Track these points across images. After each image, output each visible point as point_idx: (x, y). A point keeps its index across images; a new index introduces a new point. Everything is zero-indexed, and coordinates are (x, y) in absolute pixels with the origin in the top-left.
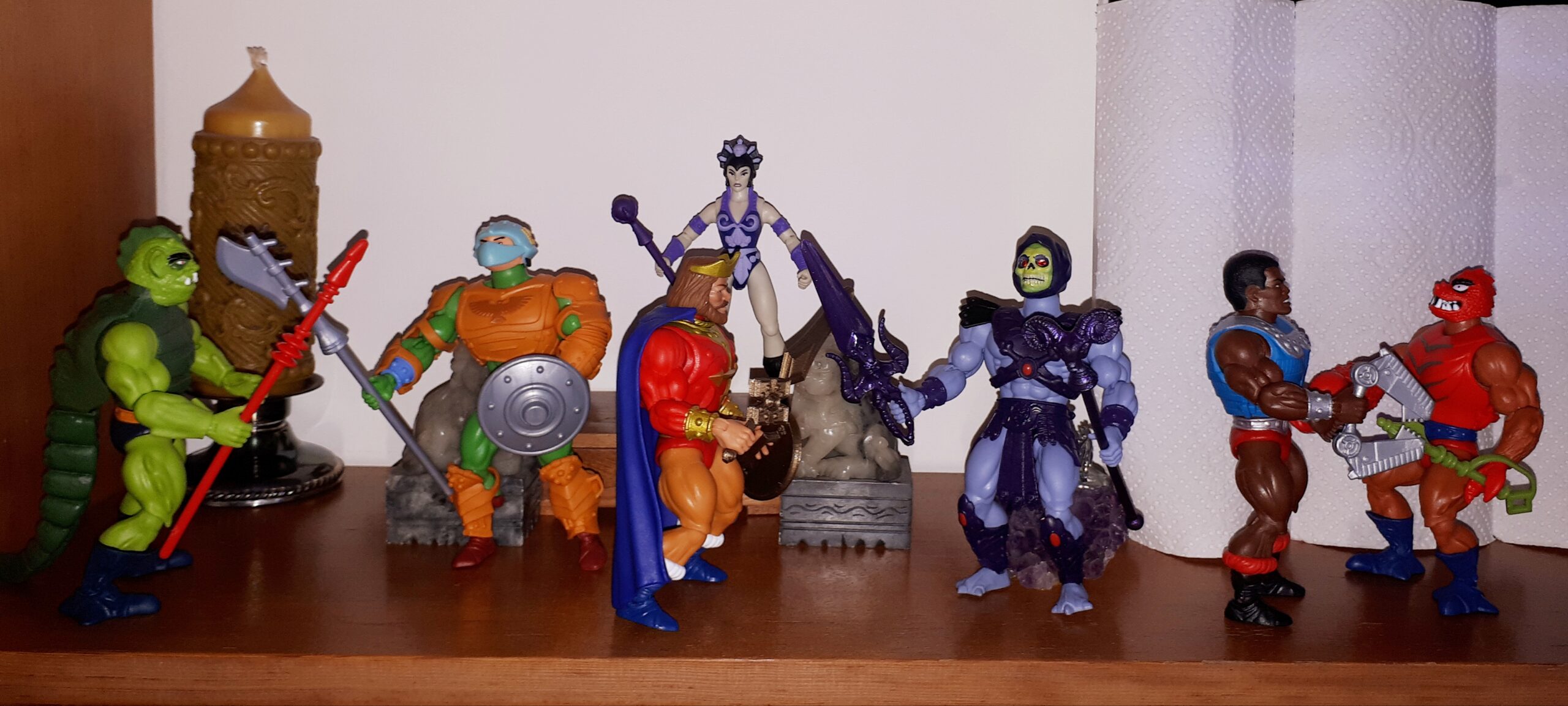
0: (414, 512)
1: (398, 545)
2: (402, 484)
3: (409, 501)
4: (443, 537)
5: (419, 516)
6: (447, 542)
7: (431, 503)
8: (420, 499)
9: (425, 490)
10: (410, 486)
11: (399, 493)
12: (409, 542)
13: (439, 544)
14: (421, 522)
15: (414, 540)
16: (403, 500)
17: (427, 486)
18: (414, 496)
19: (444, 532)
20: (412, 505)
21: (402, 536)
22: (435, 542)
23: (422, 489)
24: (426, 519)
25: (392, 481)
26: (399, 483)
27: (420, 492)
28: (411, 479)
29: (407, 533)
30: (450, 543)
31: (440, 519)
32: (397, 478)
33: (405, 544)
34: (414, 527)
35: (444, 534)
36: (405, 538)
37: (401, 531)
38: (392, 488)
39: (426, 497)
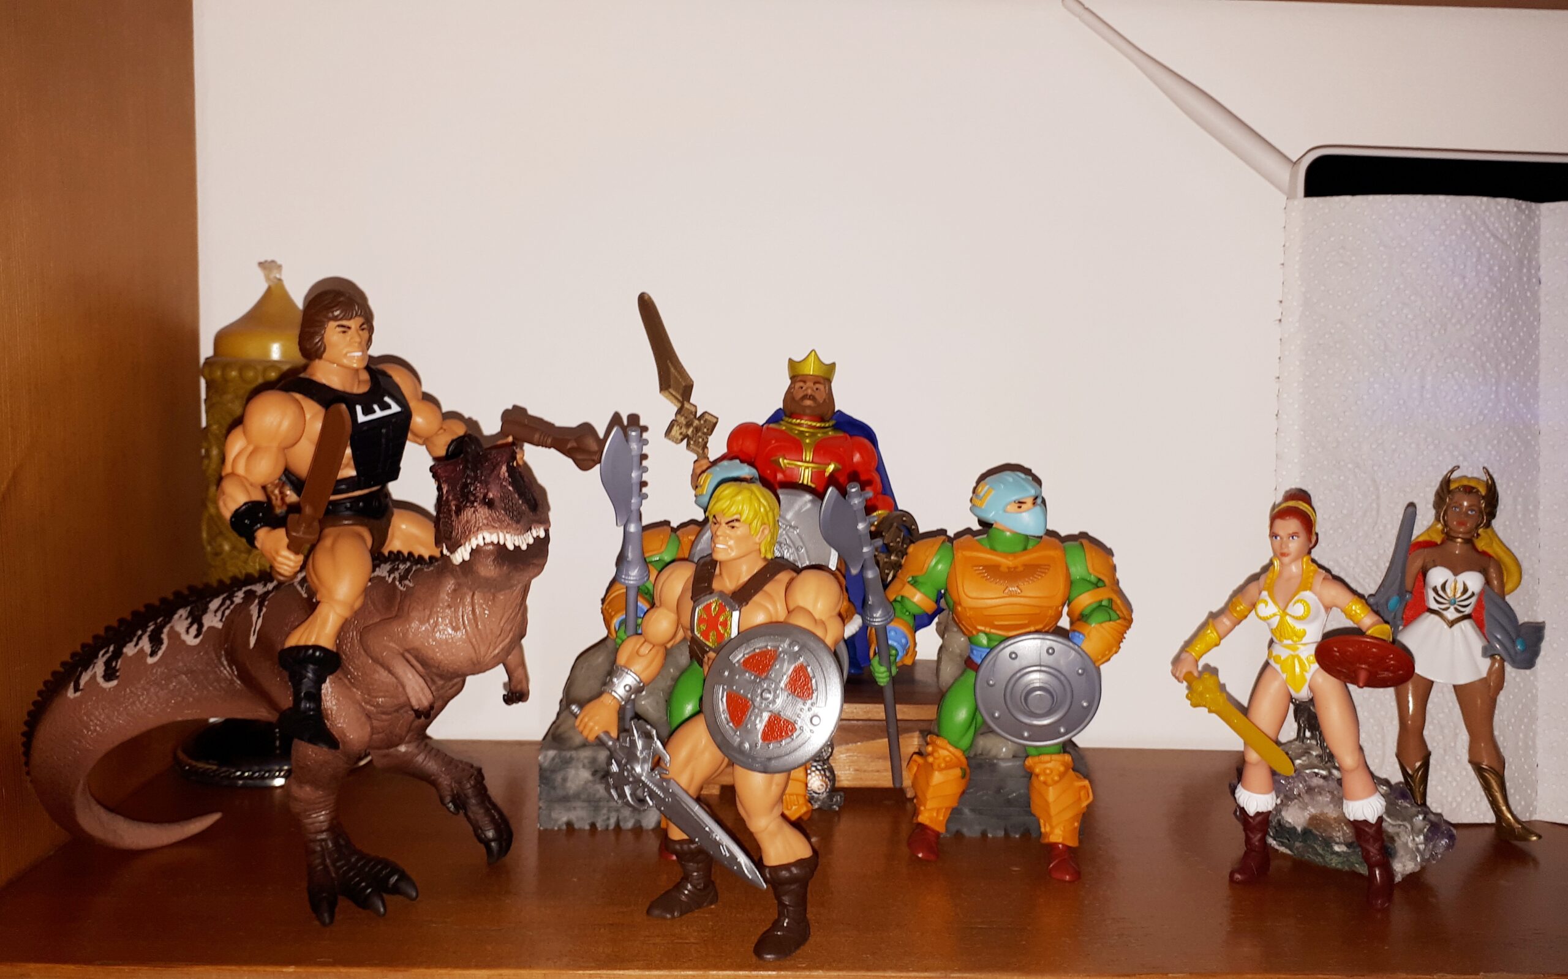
0: (571, 792)
1: (552, 830)
2: (557, 760)
3: (565, 780)
4: (604, 821)
5: (577, 796)
6: (608, 826)
7: (590, 781)
8: (579, 777)
9: (584, 766)
10: (567, 762)
11: (553, 771)
12: (564, 827)
13: (599, 829)
14: (579, 804)
15: (569, 824)
16: (559, 777)
17: (586, 761)
18: (571, 772)
19: (604, 815)
20: (569, 784)
21: (556, 820)
22: (593, 825)
23: (580, 766)
24: (584, 801)
25: (545, 757)
26: (553, 759)
27: (577, 768)
28: (568, 754)
29: (562, 817)
30: (612, 827)
31: (599, 800)
32: (551, 753)
33: (560, 830)
34: (569, 810)
35: (605, 817)
36: (560, 823)
37: (554, 815)
38: (546, 764)
39: (585, 775)
